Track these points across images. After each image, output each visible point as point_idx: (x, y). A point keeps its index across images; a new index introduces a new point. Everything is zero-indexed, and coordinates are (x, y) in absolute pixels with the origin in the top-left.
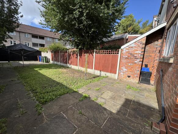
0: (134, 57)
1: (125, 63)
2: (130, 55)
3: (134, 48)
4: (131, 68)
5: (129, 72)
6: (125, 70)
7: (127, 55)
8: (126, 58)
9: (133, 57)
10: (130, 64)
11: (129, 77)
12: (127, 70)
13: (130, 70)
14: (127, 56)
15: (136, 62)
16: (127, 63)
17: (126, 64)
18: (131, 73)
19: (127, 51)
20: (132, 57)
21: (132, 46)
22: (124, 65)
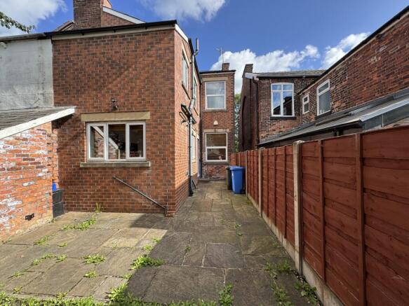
0: (35, 163)
1: (9, 184)
2: (24, 160)
3: (32, 142)
4: (32, 192)
5: (29, 206)
6: (15, 203)
7: (13, 160)
8: (12, 169)
9: (31, 164)
10: (26, 184)
11: (30, 218)
12: (20, 203)
13: (30, 200)
14: (13, 164)
15: (40, 175)
16: (16, 184)
17: (15, 186)
18: (34, 205)
19: (12, 147)
20: (29, 165)
21: (24, 136)
22: (9, 192)
